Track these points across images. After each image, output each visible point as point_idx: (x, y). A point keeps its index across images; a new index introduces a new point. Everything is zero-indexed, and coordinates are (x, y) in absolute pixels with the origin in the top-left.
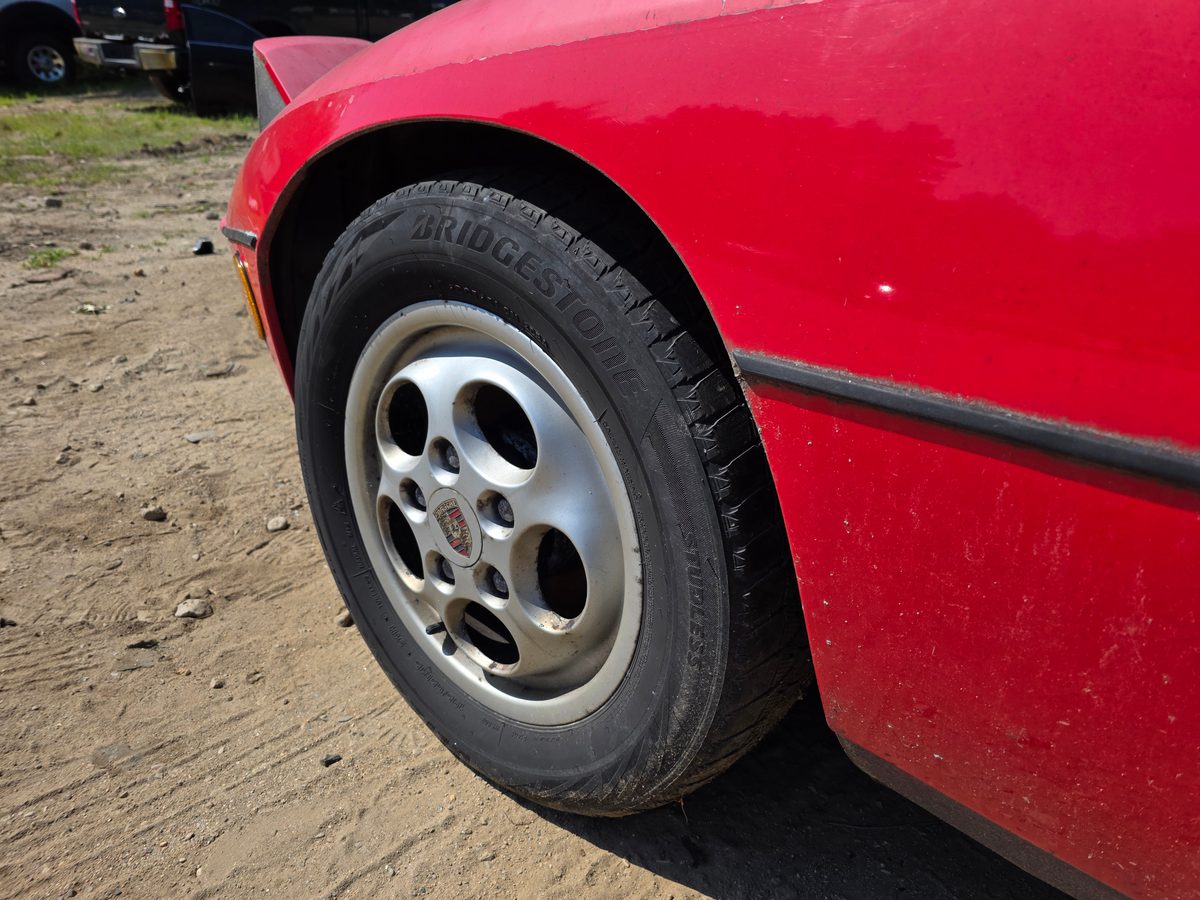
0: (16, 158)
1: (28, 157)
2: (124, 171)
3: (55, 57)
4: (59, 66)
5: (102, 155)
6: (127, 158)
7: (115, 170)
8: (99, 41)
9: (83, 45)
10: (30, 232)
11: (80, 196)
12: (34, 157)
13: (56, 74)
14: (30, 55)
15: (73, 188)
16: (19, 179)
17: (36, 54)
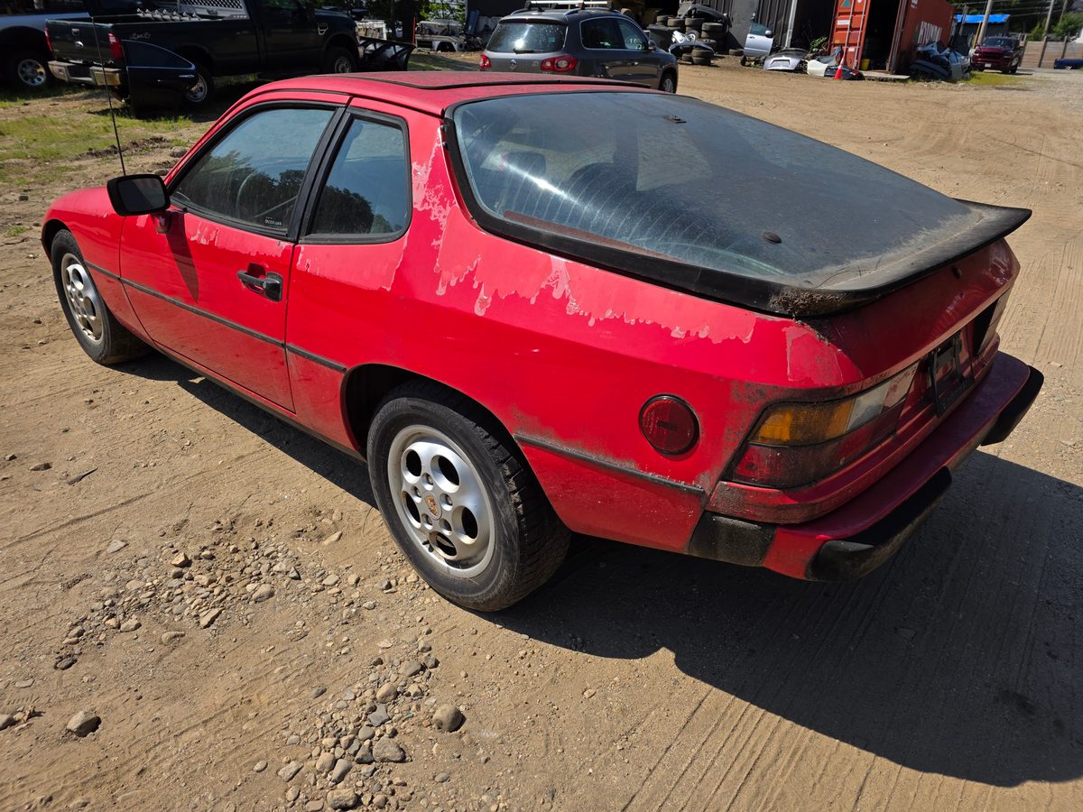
0: (7, 161)
1: (13, 160)
2: (73, 170)
3: (39, 67)
4: (41, 73)
5: (61, 158)
6: (77, 159)
7: (67, 169)
8: (67, 64)
9: (55, 66)
10: (9, 217)
11: (40, 192)
12: (17, 160)
13: (40, 80)
14: (20, 67)
15: (37, 186)
16: (6, 179)
17: (24, 66)
